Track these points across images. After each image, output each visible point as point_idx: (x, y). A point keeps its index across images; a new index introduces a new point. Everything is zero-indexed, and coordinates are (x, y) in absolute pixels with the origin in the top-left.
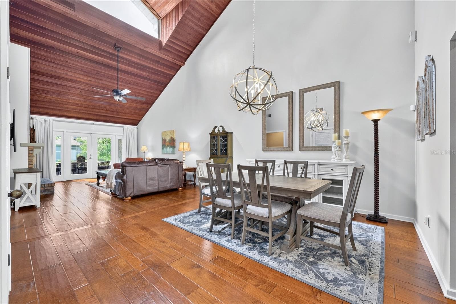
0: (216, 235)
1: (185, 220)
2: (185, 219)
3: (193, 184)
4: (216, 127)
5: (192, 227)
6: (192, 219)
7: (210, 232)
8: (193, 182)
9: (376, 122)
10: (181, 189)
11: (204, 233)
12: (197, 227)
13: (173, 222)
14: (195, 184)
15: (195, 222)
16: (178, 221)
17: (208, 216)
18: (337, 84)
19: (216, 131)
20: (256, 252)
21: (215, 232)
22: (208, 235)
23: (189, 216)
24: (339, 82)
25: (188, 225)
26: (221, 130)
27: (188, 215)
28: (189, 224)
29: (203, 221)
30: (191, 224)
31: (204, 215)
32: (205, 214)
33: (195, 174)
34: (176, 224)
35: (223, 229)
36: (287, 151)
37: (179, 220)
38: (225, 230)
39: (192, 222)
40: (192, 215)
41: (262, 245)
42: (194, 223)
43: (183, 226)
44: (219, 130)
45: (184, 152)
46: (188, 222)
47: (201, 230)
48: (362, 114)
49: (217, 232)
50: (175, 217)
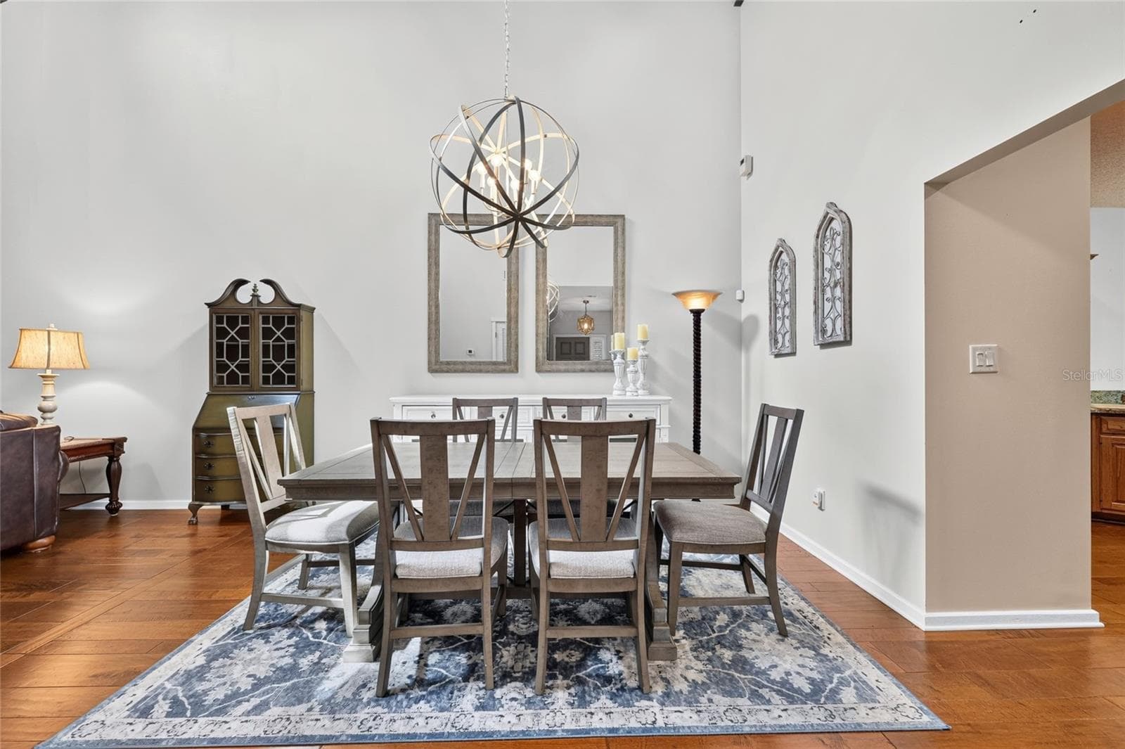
0: (417, 701)
1: (205, 693)
2: (200, 687)
3: (104, 508)
4: (240, 283)
5: (275, 711)
6: (240, 672)
7: (383, 702)
8: (107, 501)
9: (697, 314)
10: (45, 541)
11: (362, 715)
12: (300, 701)
13: (132, 736)
14: (114, 508)
15: (267, 680)
16: (169, 715)
17: (307, 633)
18: (620, 221)
19: (244, 296)
20: (604, 700)
21: (403, 690)
22: (387, 717)
23: (209, 662)
24: (624, 219)
25: (248, 713)
26: (267, 295)
27: (201, 660)
28: (246, 706)
29: (305, 663)
30: (255, 701)
31: (286, 632)
32: (285, 626)
33: (115, 466)
34: (164, 736)
35: (418, 662)
36: (504, 371)
37: (163, 707)
38: (434, 666)
39: (255, 687)
40: (220, 653)
41: (592, 667)
42: (272, 689)
43: (219, 733)
44: (259, 293)
45: (49, 373)
46: (228, 698)
47: (331, 707)
48: (674, 297)
49: (411, 687)
50: (127, 698)
